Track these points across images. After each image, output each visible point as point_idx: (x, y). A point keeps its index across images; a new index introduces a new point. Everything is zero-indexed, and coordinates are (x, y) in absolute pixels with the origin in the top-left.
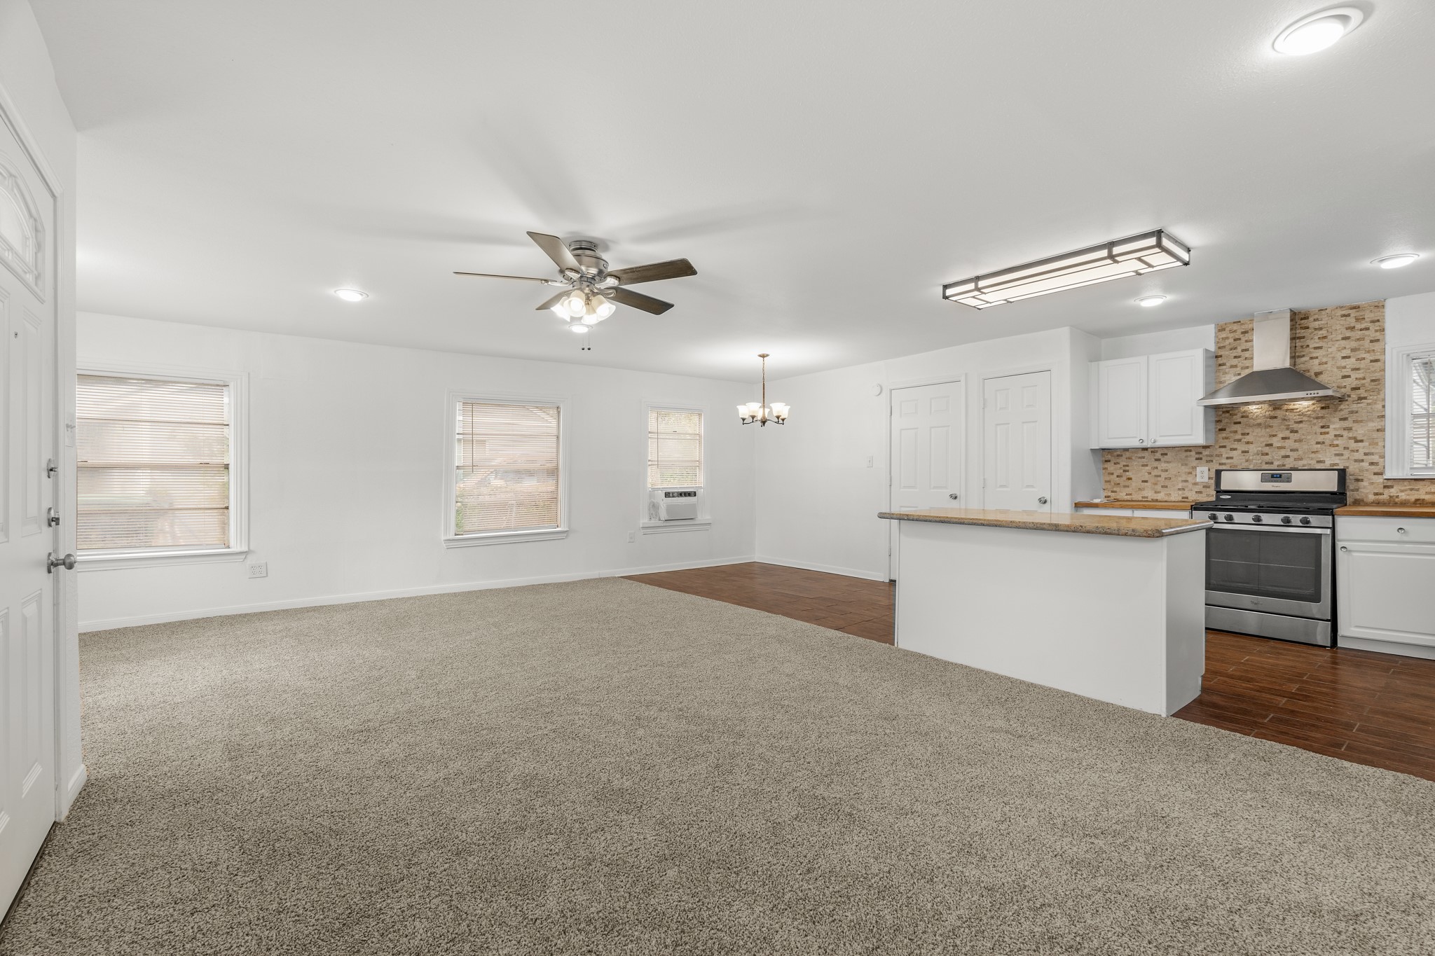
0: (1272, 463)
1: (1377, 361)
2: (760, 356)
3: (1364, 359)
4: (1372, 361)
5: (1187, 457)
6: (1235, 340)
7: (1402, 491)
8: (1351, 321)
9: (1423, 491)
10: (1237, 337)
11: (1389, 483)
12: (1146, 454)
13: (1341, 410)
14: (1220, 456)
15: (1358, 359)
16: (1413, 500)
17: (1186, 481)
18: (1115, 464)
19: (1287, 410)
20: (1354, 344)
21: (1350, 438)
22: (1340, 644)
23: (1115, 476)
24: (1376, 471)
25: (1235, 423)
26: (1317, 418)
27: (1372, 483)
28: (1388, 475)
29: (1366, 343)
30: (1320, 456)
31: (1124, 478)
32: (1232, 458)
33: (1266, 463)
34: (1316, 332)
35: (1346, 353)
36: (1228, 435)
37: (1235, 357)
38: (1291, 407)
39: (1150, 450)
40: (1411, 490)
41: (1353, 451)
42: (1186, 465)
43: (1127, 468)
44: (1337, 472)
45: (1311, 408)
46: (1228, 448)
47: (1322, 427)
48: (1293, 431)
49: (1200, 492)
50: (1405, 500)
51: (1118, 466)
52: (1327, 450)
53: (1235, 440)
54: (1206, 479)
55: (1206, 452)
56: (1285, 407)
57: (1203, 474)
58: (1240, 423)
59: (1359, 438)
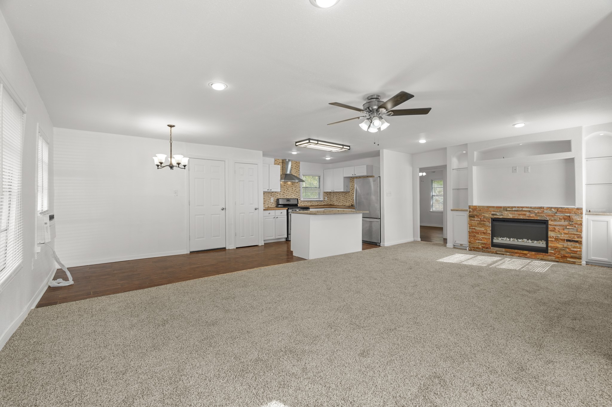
1: (299, 175)
2: (169, 126)
8: (296, 165)
9: (305, 203)
10: (278, 163)
11: (301, 202)
17: (269, 202)
20: (296, 170)
28: (301, 200)
29: (298, 171)
32: (277, 195)
35: (295, 172)
41: (297, 195)
42: (268, 197)
44: (297, 199)
45: (290, 184)
47: (292, 189)
48: (288, 189)
49: (272, 205)
52: (293, 194)
54: (273, 201)
55: (273, 194)
56: (287, 183)
59: (297, 192)
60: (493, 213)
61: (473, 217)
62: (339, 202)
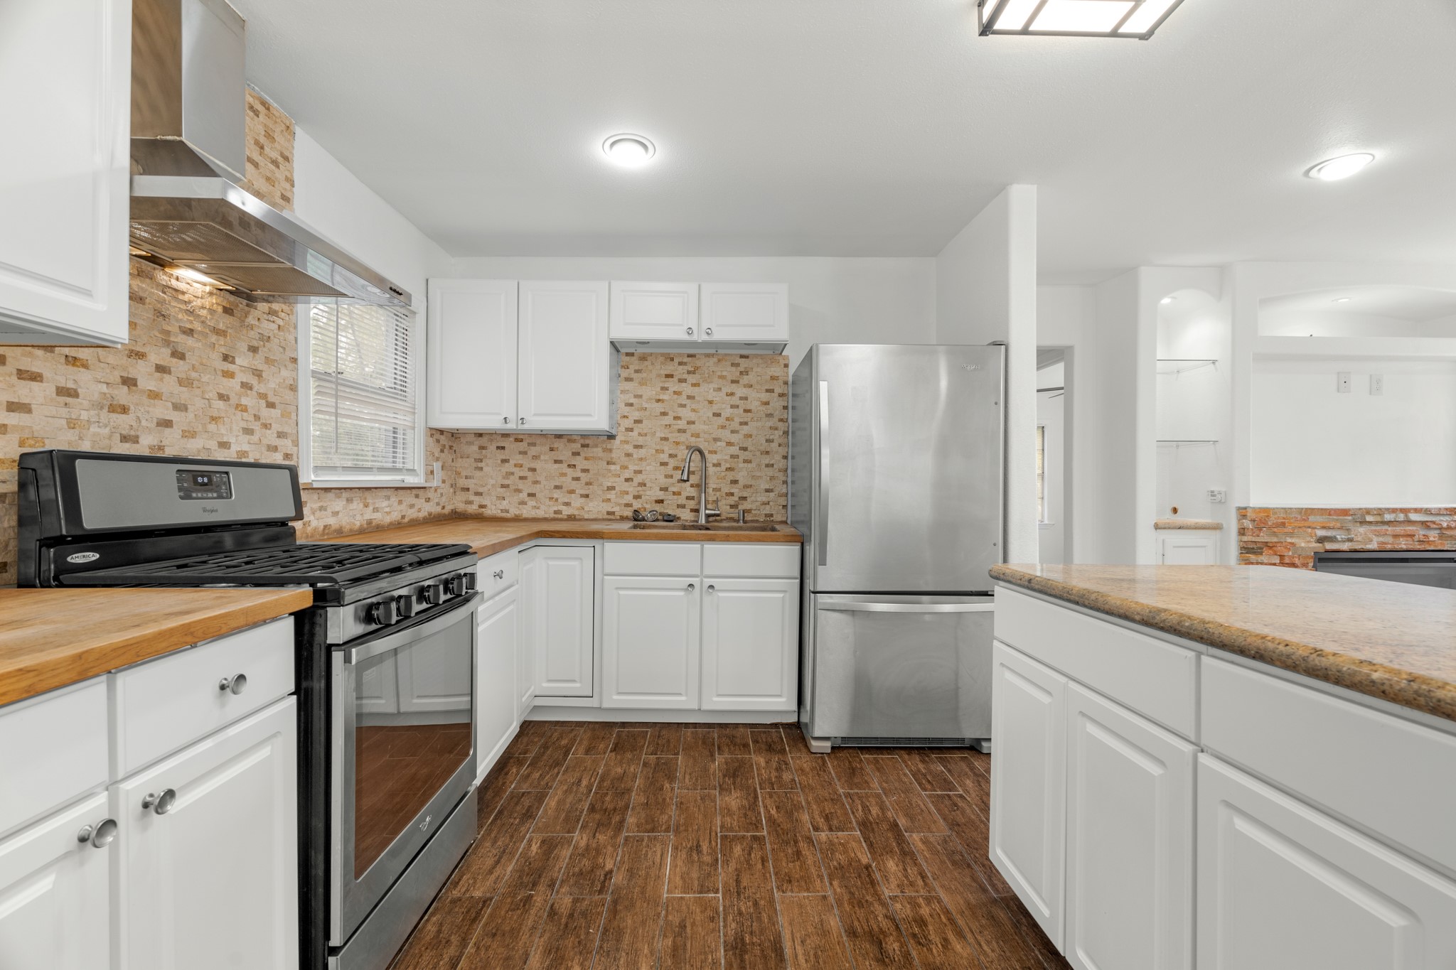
7: (313, 512)
8: (260, 130)
19: (165, 289)
21: (261, 395)
26: (217, 331)
38: (174, 283)
40: (321, 509)
41: (264, 425)
44: (288, 471)
45: (207, 302)
47: (225, 358)
48: (178, 354)
50: (316, 529)
52: (233, 418)
56: (162, 278)
60: (1321, 533)
61: (1254, 553)
62: (523, 496)
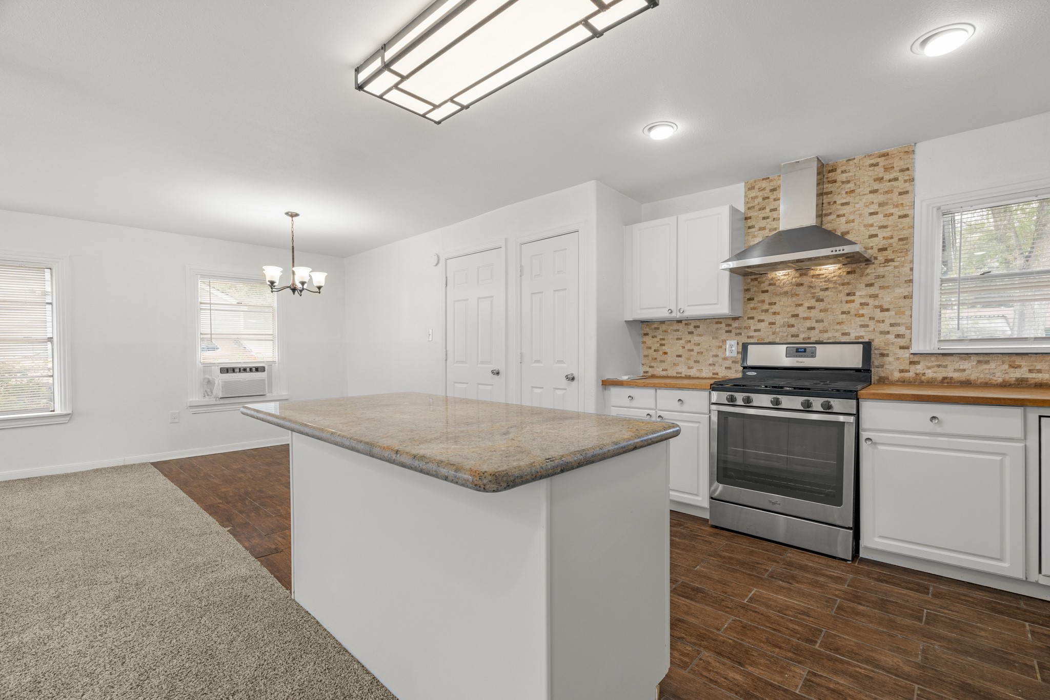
0: (797, 336)
1: (905, 216)
2: (289, 215)
3: (892, 214)
4: (900, 217)
5: (717, 329)
6: (764, 199)
7: (929, 368)
8: (879, 171)
9: (951, 368)
10: (766, 195)
11: (916, 359)
12: (680, 326)
13: (868, 274)
14: (748, 328)
15: (885, 216)
16: (940, 378)
17: (717, 356)
18: (653, 337)
19: (813, 276)
20: (881, 198)
21: (876, 307)
22: (863, 554)
23: (652, 350)
24: (902, 344)
25: (764, 292)
26: (843, 284)
27: (898, 359)
28: (915, 349)
29: (895, 196)
30: (845, 328)
31: (661, 353)
32: (759, 330)
33: (792, 336)
34: (843, 186)
35: (874, 208)
36: (756, 305)
37: (764, 218)
38: (818, 272)
39: (684, 322)
40: (939, 366)
41: (878, 321)
42: (717, 338)
43: (663, 342)
44: (862, 345)
45: (837, 274)
46: (756, 319)
47: (848, 294)
48: (820, 300)
49: (729, 368)
50: (932, 378)
51: (655, 339)
52: (852, 321)
53: (762, 311)
54: (735, 354)
55: (735, 324)
56: (812, 273)
57: (732, 347)
58: (767, 291)
59: (885, 307)
